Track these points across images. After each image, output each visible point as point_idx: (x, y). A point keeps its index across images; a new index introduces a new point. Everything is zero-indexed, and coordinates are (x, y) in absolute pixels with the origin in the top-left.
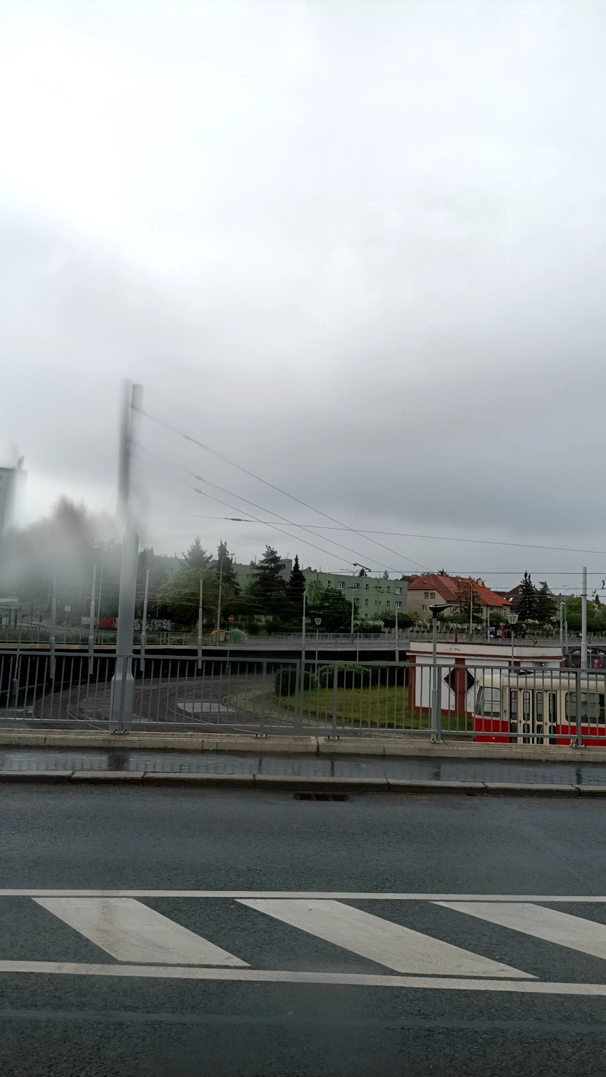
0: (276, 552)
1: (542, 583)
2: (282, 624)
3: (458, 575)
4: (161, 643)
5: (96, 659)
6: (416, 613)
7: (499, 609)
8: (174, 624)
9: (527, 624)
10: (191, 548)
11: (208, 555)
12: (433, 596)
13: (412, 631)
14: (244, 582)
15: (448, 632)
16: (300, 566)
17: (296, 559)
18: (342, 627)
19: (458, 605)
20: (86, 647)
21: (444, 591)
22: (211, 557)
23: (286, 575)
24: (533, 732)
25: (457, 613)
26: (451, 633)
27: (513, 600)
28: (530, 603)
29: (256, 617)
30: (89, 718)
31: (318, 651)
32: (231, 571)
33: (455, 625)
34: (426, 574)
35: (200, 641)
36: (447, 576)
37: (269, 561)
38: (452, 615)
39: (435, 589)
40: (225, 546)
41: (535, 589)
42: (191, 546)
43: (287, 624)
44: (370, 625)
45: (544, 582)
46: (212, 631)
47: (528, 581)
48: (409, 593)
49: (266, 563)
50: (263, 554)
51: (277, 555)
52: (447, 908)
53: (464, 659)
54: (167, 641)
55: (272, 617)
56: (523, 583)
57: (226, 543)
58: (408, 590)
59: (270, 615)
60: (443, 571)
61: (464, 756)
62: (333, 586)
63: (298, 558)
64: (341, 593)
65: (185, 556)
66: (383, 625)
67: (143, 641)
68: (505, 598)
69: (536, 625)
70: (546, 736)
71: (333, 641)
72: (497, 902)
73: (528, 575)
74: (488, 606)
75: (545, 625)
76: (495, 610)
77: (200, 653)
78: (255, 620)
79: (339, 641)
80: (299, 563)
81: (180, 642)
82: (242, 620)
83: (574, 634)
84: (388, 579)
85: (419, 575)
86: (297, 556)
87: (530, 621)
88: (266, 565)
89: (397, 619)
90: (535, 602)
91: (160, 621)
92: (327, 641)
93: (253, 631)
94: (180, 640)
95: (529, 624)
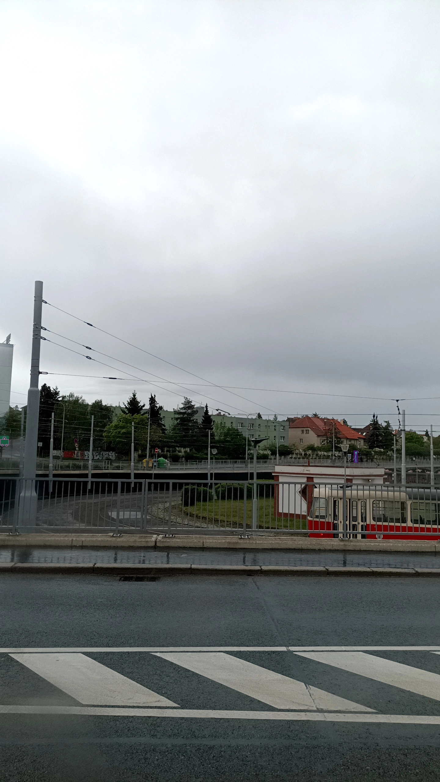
0: (191, 402)
1: (386, 422)
2: (196, 454)
3: (326, 416)
4: (104, 469)
5: (54, 482)
6: (294, 445)
7: (355, 442)
8: (118, 455)
9: (375, 452)
10: (130, 399)
11: (141, 404)
12: (307, 432)
13: (291, 458)
14: (168, 424)
15: (318, 458)
16: (209, 411)
17: (207, 407)
18: (241, 456)
19: (326, 439)
20: (47, 472)
21: (316, 429)
22: (144, 406)
23: (199, 418)
24: (350, 530)
25: (324, 444)
26: (320, 459)
27: (366, 434)
28: (377, 436)
29: (177, 449)
30: (43, 525)
31: (215, 473)
32: (159, 416)
33: (322, 453)
34: (305, 416)
35: (132, 467)
36: (318, 418)
37: (186, 408)
38: (320, 446)
39: (309, 427)
40: (155, 398)
41: (382, 426)
42: (130, 398)
43: (200, 453)
44: (260, 454)
45: (387, 421)
46: (143, 459)
47: (376, 420)
48: (290, 430)
49: (185, 409)
50: (182, 403)
51: (192, 404)
52: (159, 657)
53: (313, 478)
54: (108, 467)
55: (189, 449)
56: (372, 422)
57: (155, 396)
58: (289, 428)
59: (188, 447)
60: (316, 414)
61: (260, 547)
62: (234, 426)
63: (208, 405)
64: (238, 431)
65: (125, 405)
66: (270, 454)
67: (90, 467)
68: (360, 433)
69: (382, 452)
70: (359, 533)
71: (231, 466)
72: (200, 652)
73: (376, 416)
74: (347, 439)
75: (388, 452)
76: (353, 442)
77: (132, 476)
78: (177, 451)
79: (236, 465)
80: (208, 410)
81: (118, 468)
82: (167, 451)
83: (409, 458)
84: (277, 420)
85: (300, 417)
86: (207, 404)
87: (377, 449)
88: (184, 411)
89: (277, 450)
90: (381, 435)
91: (108, 453)
92: (228, 466)
93: (175, 459)
94: (118, 466)
95: (376, 451)
